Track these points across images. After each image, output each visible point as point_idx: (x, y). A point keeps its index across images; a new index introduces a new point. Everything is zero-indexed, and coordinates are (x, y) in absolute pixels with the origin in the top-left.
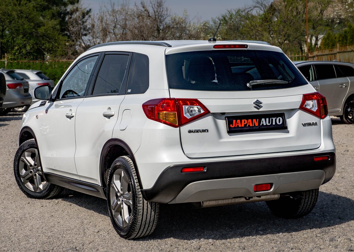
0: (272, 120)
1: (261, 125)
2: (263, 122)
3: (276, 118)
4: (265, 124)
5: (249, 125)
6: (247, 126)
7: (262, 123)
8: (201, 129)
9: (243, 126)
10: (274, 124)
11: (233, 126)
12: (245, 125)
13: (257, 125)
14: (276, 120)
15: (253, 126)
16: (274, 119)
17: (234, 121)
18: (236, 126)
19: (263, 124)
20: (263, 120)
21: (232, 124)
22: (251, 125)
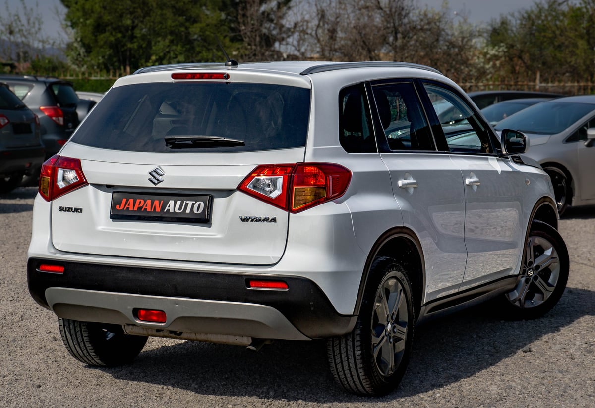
0: (187, 204)
1: (165, 211)
2: (169, 207)
3: (194, 202)
4: (171, 210)
5: (145, 209)
6: (143, 210)
7: (167, 208)
8: (74, 207)
9: (136, 209)
10: (188, 211)
11: (120, 208)
12: (140, 208)
13: (158, 210)
14: (193, 205)
15: (152, 211)
16: (190, 203)
17: (124, 200)
18: (125, 209)
19: (168, 210)
20: (171, 202)
21: (120, 204)
22: (149, 210)
